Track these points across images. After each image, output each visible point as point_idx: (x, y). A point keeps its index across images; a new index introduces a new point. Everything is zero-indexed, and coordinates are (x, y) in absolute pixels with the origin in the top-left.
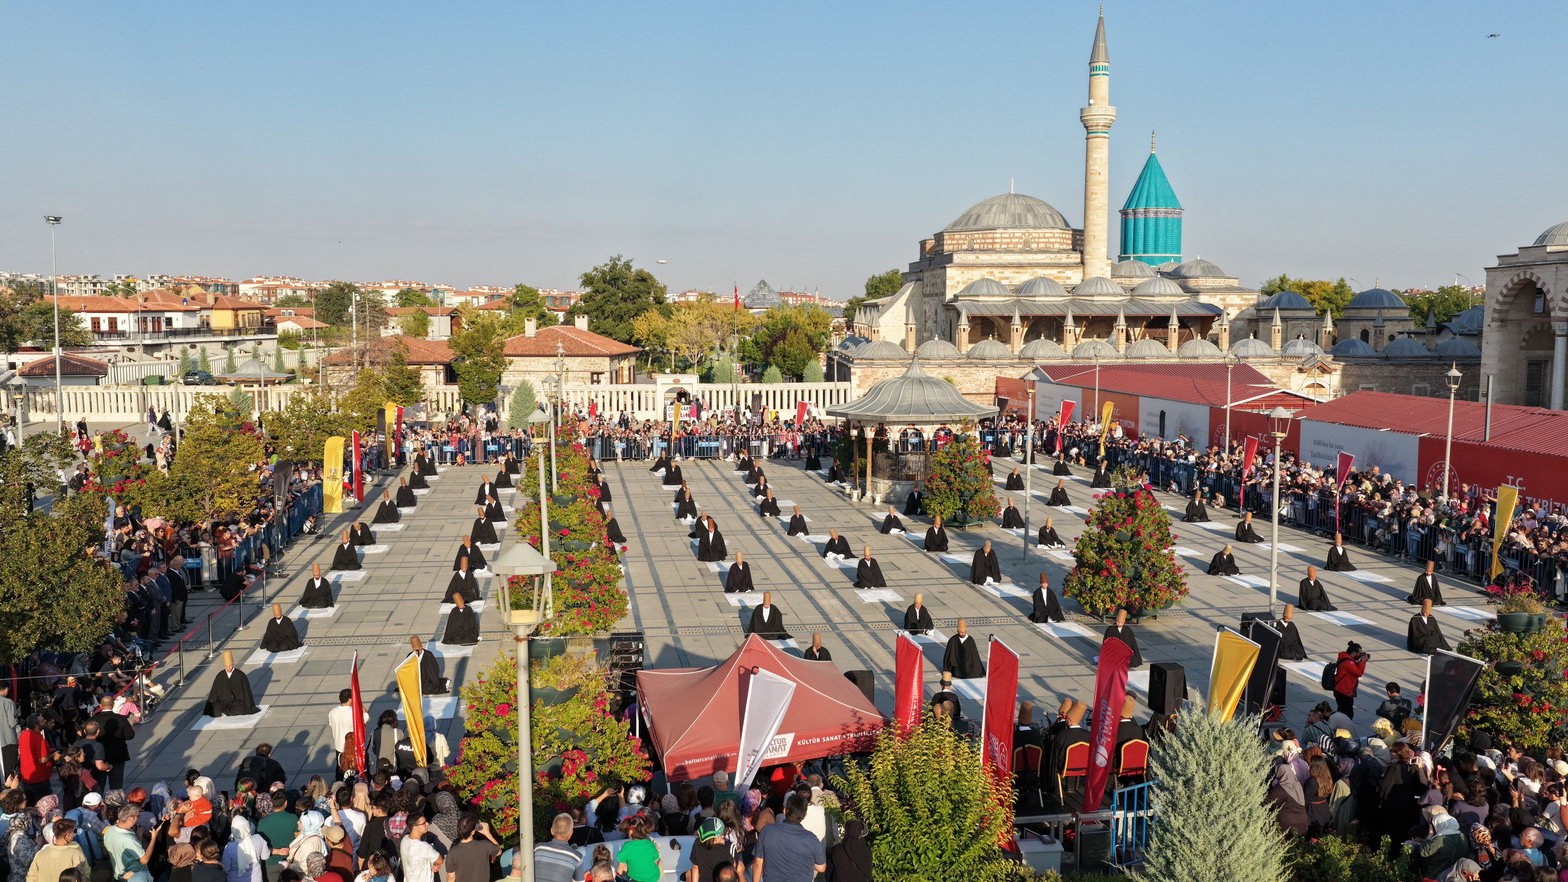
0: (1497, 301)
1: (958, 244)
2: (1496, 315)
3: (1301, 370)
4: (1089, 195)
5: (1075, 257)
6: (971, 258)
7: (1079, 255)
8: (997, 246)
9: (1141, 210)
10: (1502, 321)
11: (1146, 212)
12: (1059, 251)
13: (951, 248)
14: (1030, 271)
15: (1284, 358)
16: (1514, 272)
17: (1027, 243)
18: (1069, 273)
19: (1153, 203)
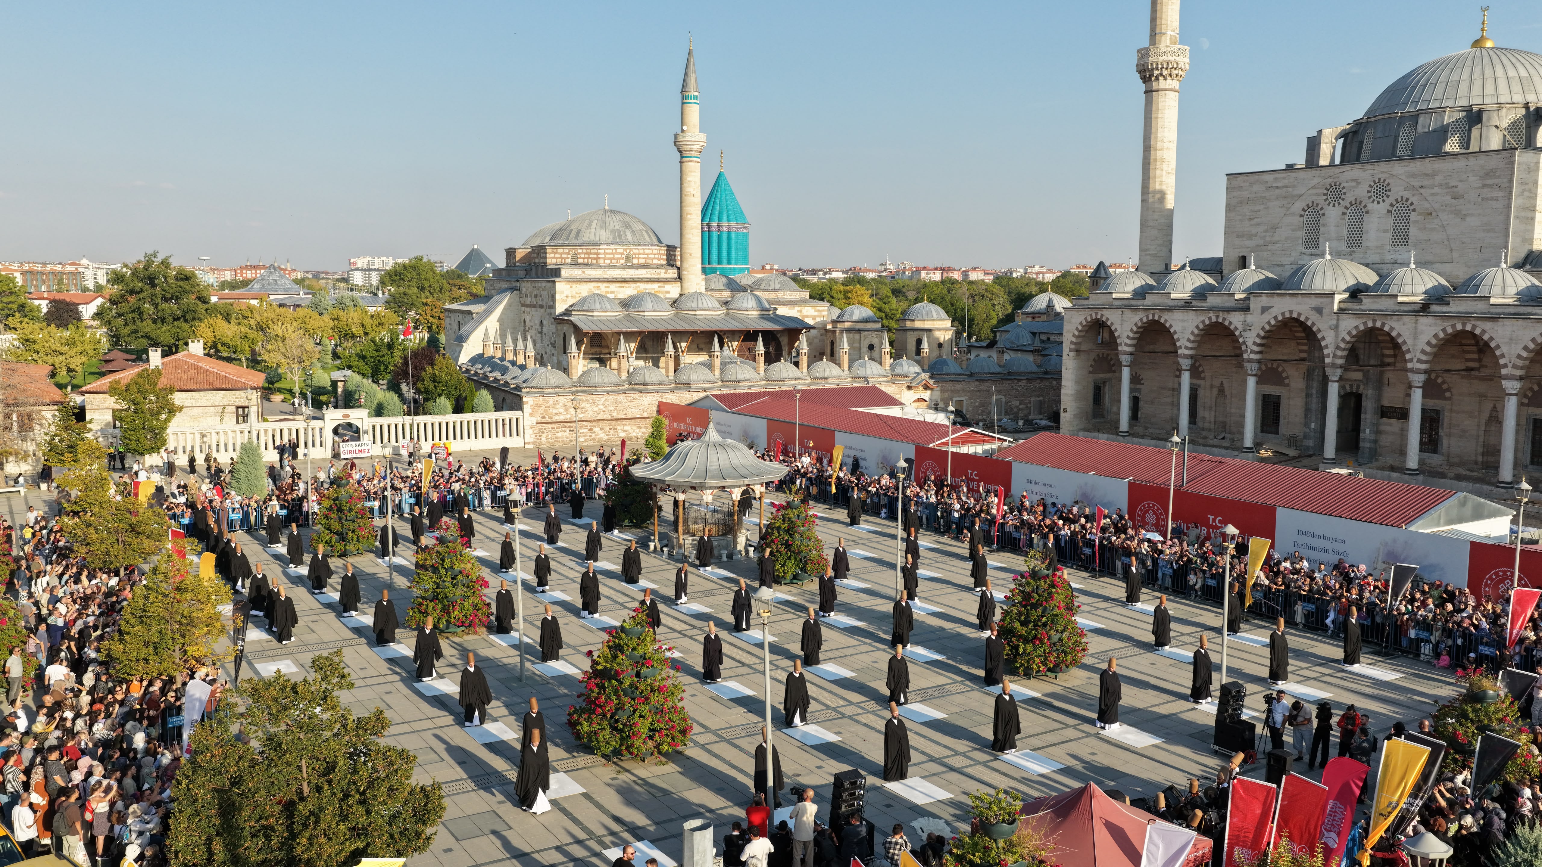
0: (1074, 335)
1: (562, 258)
2: (1073, 347)
3: (909, 388)
4: (684, 215)
5: (672, 273)
6: (577, 273)
7: (675, 271)
8: (601, 261)
9: (715, 224)
10: (1077, 351)
11: (719, 226)
12: (658, 267)
13: (554, 261)
14: (633, 285)
15: (895, 377)
16: (1088, 312)
17: (628, 259)
18: (667, 287)
19: (725, 218)
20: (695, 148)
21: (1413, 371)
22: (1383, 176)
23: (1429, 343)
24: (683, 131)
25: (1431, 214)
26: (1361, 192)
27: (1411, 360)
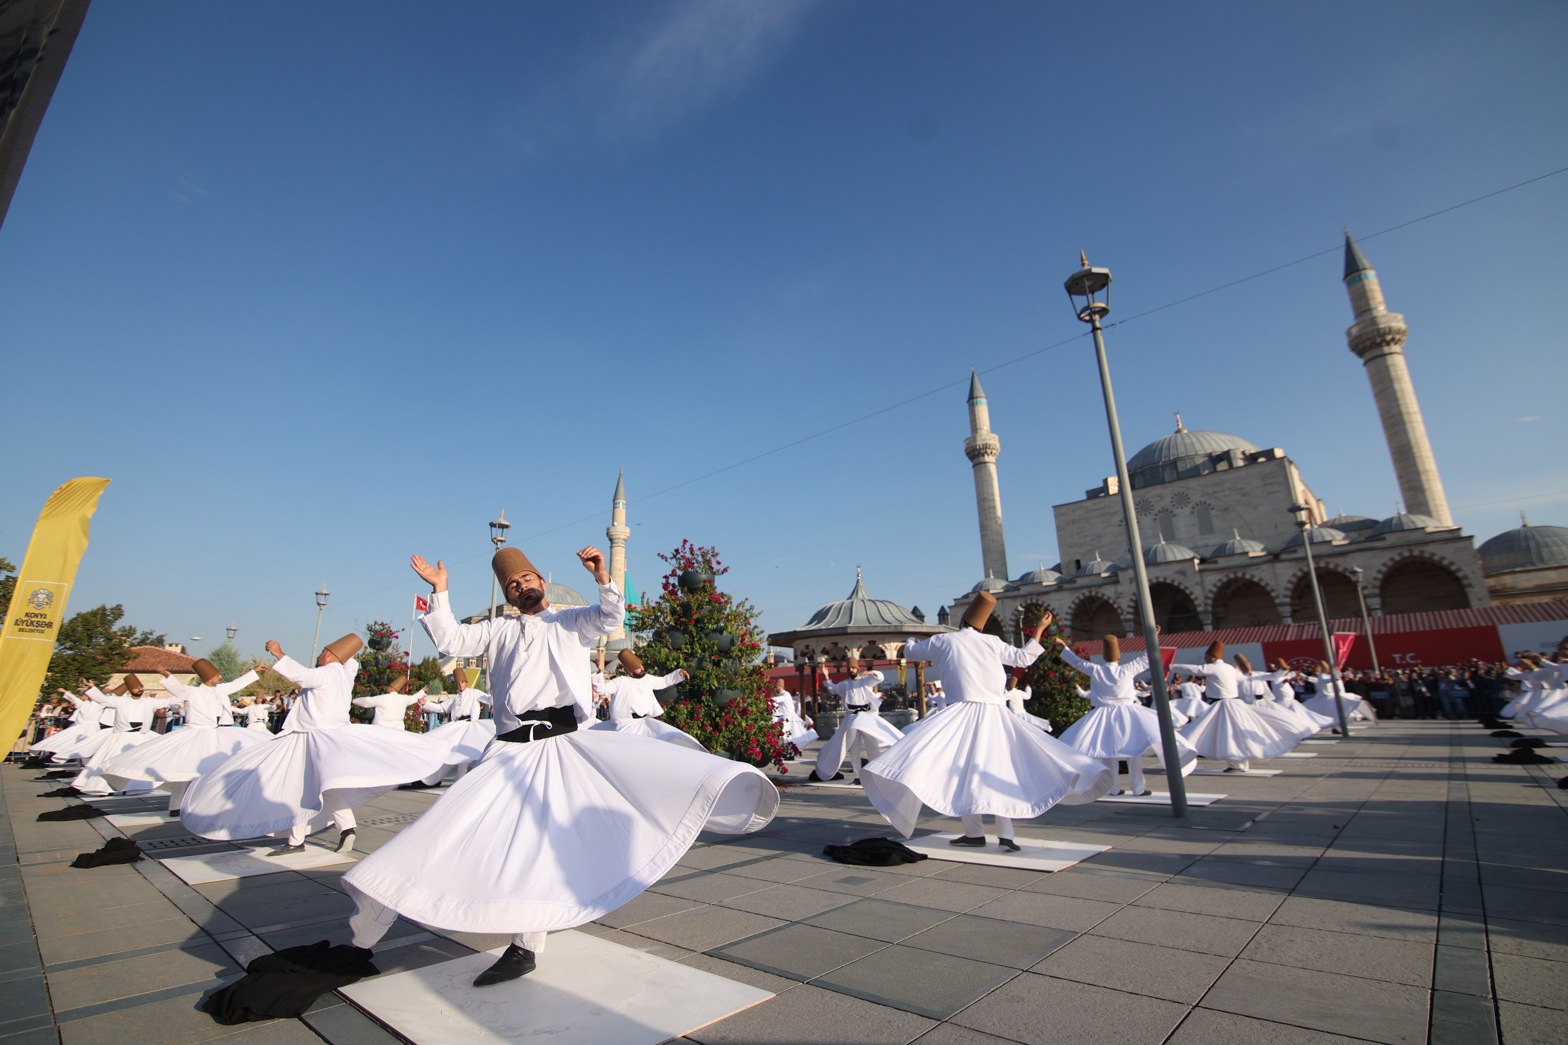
20: (623, 537)
21: (1282, 604)
22: (1181, 490)
23: (1290, 582)
24: (613, 525)
25: (1227, 509)
26: (1166, 502)
27: (1277, 597)
